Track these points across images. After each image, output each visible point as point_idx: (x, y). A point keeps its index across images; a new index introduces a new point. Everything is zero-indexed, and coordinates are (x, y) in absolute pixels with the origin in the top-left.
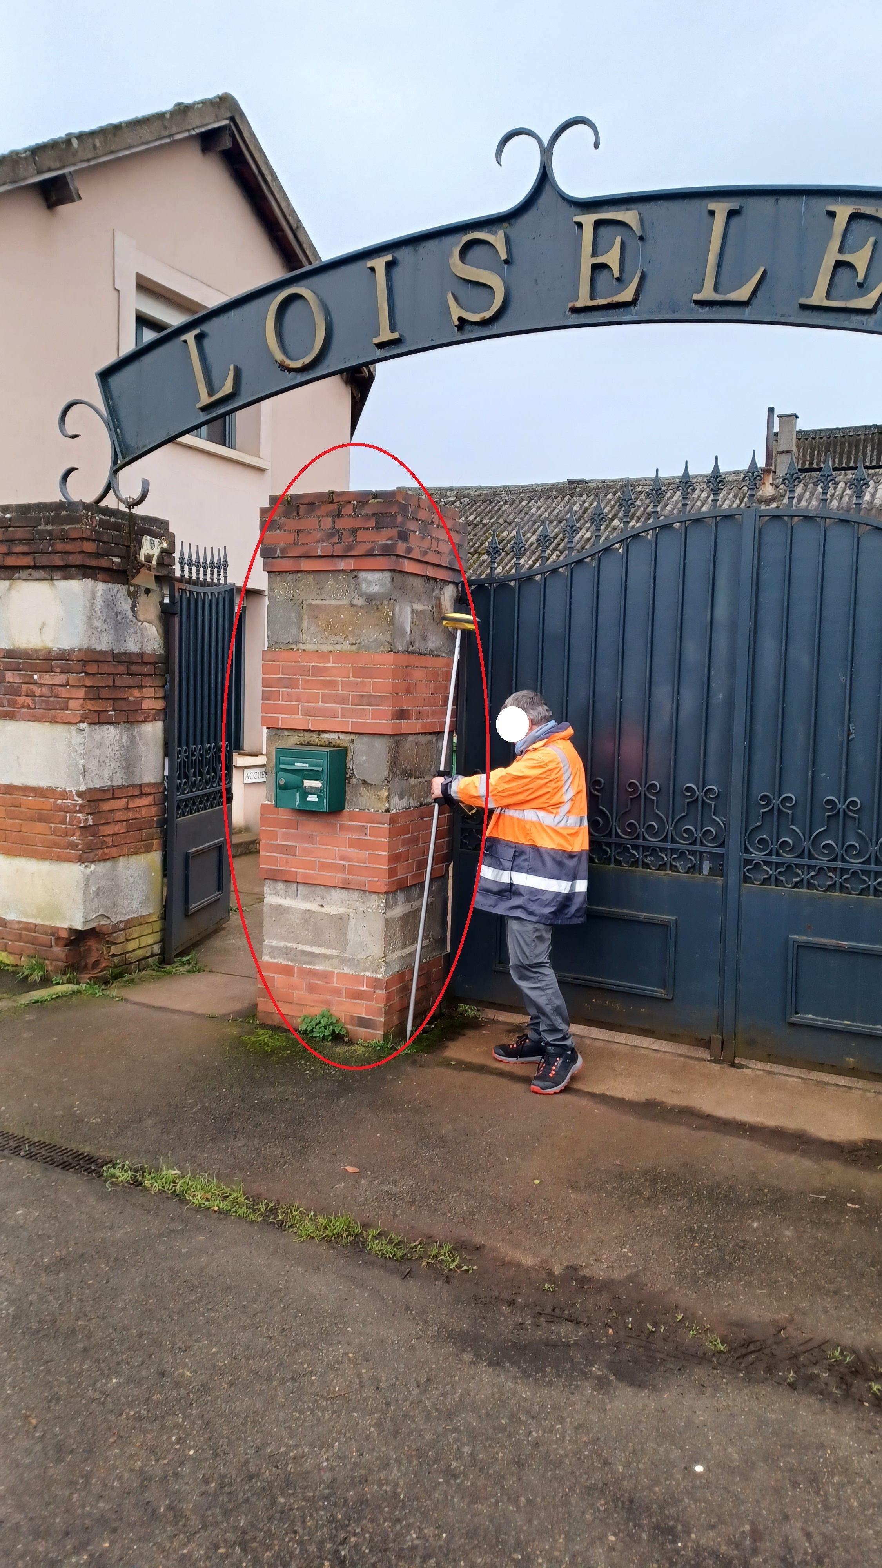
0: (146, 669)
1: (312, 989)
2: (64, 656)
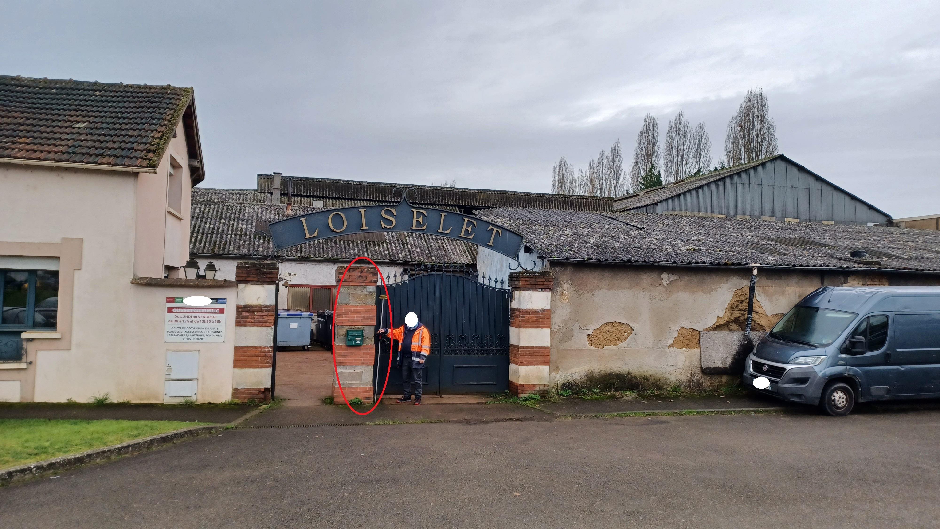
1: (352, 392)
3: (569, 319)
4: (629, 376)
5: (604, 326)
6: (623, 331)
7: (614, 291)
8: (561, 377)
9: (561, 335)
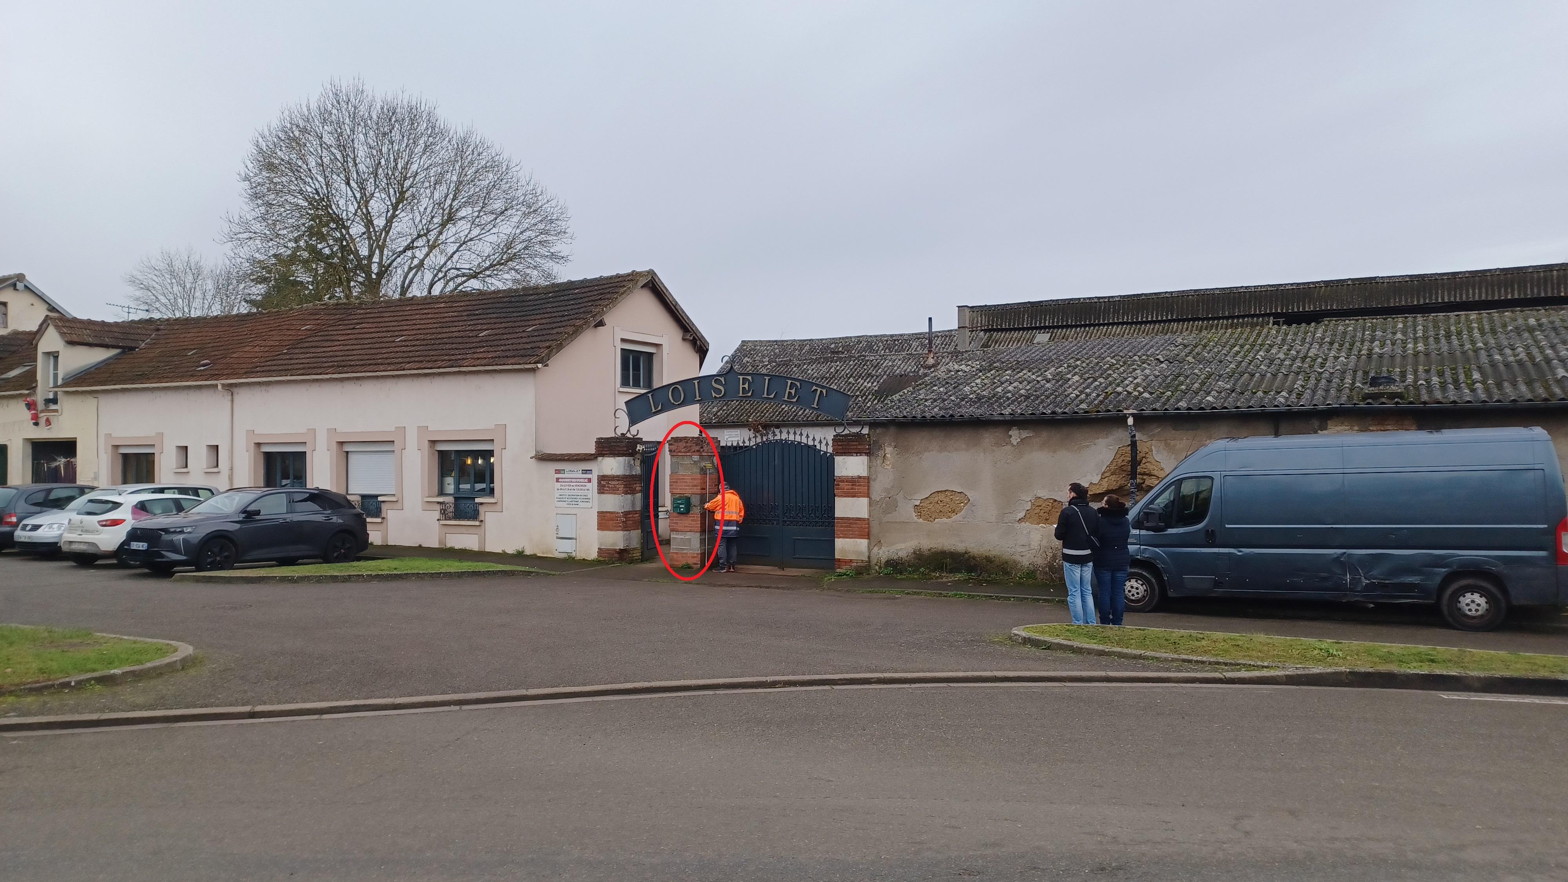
0: (637, 479)
1: (683, 557)
2: (618, 476)
3: (892, 487)
4: (966, 556)
5: (935, 494)
6: (958, 502)
7: (947, 453)
8: (883, 553)
9: (884, 505)
